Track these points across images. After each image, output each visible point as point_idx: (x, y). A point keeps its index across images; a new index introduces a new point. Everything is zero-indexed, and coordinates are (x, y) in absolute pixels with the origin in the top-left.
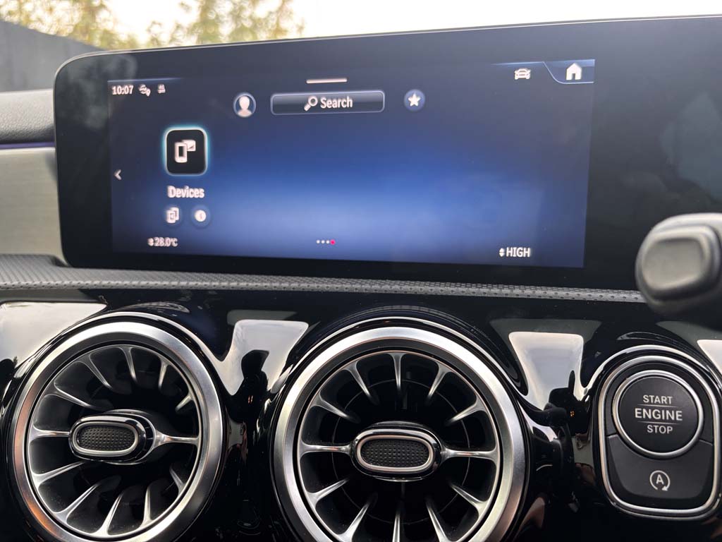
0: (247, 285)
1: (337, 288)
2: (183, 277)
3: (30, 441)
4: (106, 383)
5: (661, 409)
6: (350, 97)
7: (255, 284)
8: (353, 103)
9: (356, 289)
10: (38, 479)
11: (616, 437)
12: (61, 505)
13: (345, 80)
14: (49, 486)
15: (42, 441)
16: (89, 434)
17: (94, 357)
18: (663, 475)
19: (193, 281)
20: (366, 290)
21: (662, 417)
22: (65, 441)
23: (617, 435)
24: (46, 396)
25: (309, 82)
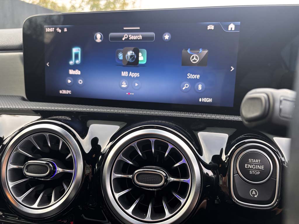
0: (97, 110)
1: (133, 113)
2: (72, 106)
3: (8, 169)
4: (39, 148)
5: (255, 165)
6: (141, 35)
7: (100, 110)
8: (142, 38)
9: (140, 113)
10: (11, 184)
11: (237, 175)
12: (20, 195)
13: (139, 28)
14: (15, 187)
15: (13, 170)
16: (31, 168)
17: (33, 137)
18: (255, 191)
19: (76, 108)
20: (144, 114)
21: (256, 168)
22: (21, 170)
23: (238, 175)
24: (15, 152)
25: (125, 28)
